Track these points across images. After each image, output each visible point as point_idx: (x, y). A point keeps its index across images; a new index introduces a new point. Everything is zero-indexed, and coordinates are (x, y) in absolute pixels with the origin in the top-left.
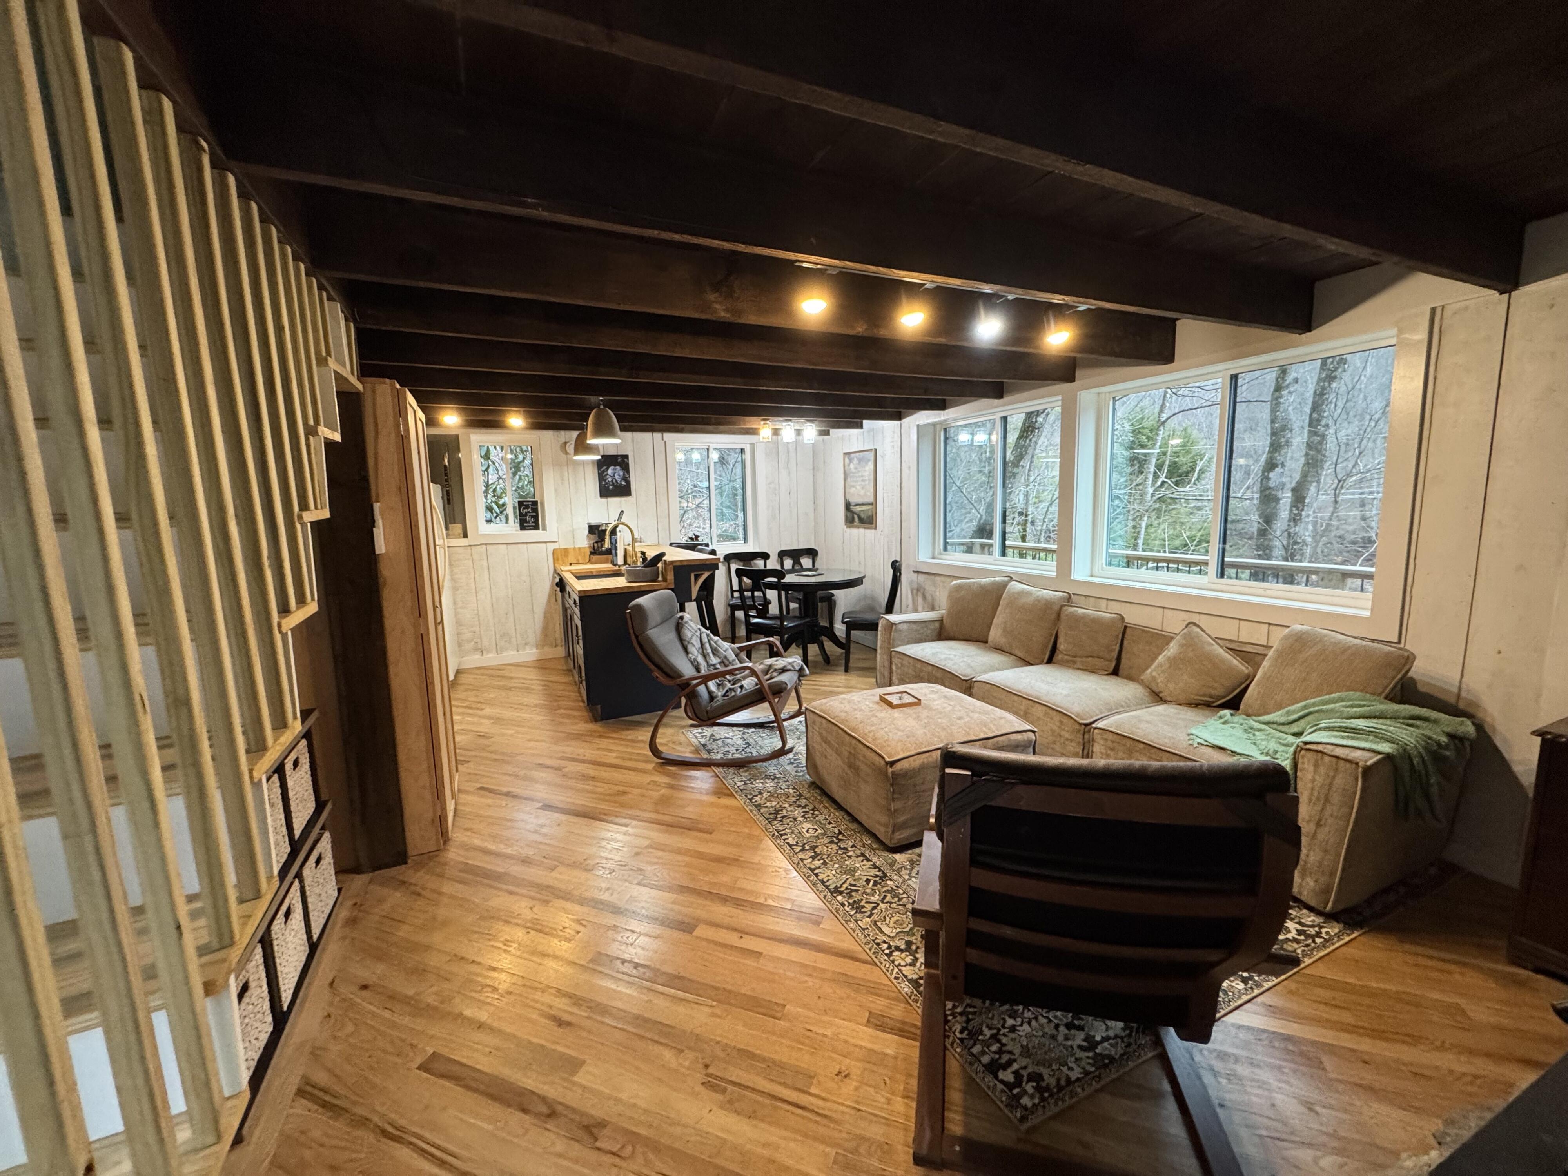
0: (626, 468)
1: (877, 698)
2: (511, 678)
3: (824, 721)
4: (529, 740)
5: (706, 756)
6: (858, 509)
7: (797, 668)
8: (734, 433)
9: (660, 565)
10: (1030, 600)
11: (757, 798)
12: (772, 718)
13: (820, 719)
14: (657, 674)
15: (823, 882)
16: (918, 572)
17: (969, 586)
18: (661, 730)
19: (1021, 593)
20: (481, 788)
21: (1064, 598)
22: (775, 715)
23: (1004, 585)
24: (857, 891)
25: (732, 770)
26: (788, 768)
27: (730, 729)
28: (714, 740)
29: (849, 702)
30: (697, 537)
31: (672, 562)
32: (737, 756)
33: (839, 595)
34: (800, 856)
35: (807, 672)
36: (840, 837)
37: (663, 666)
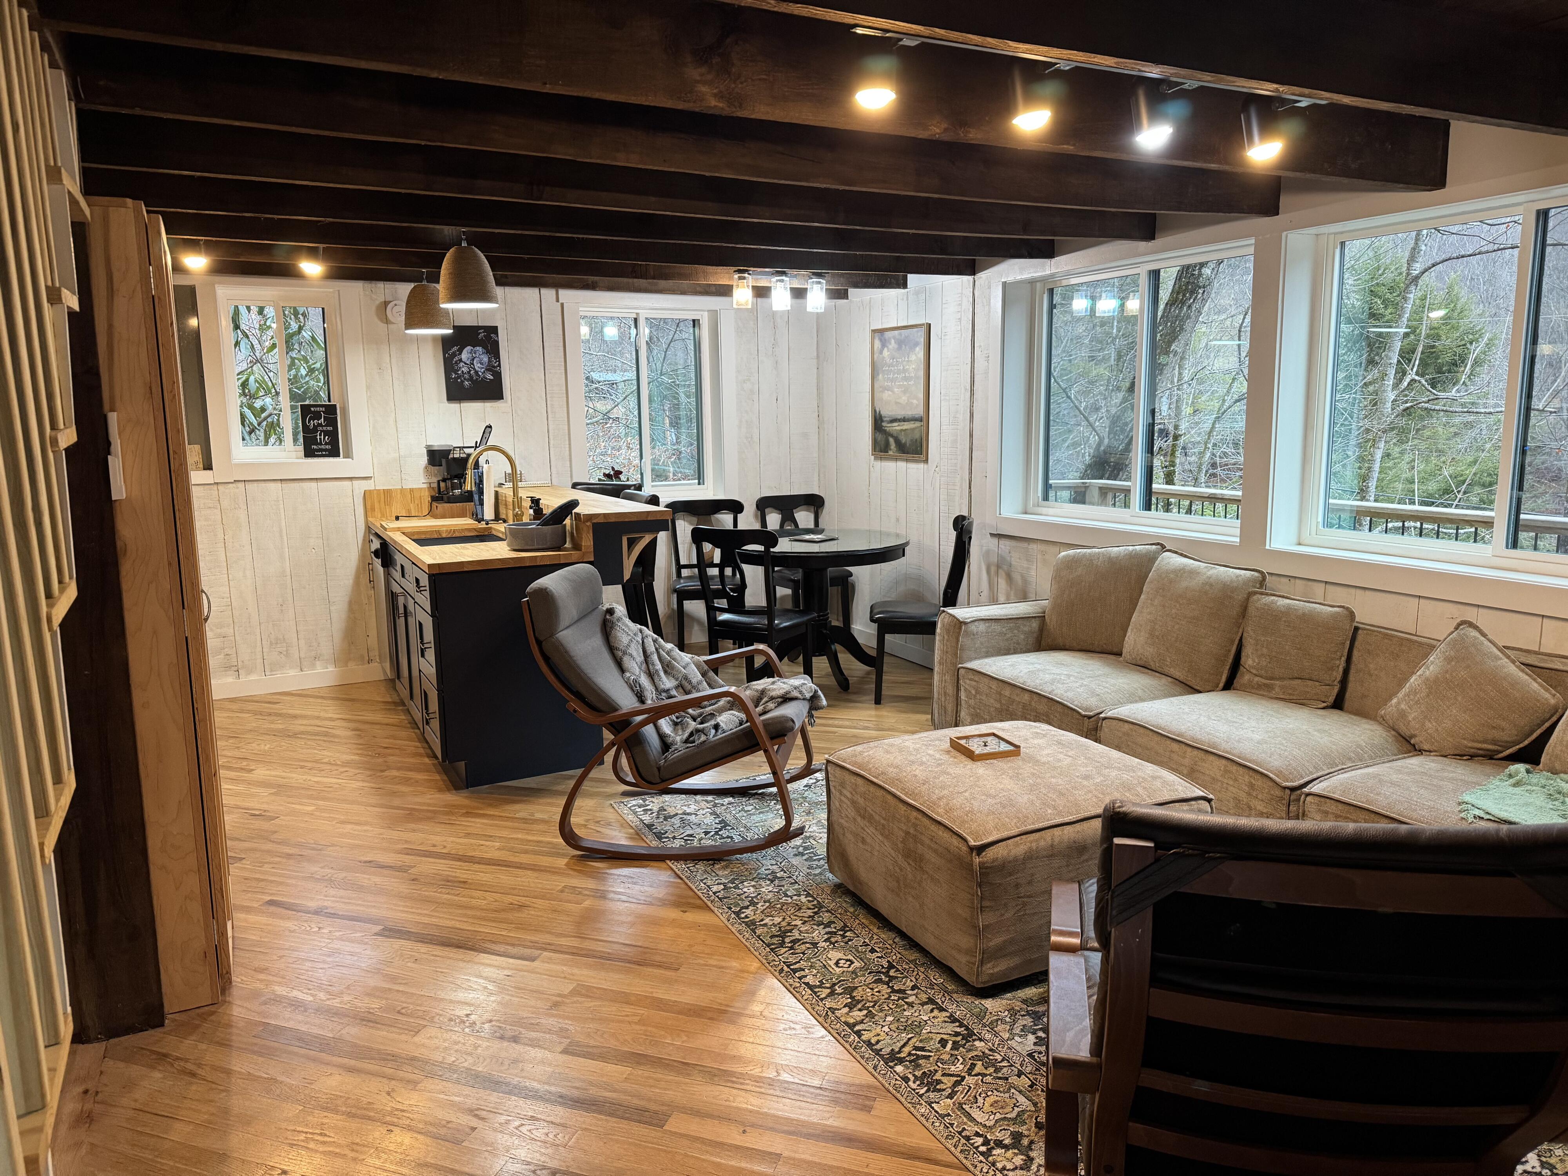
0: (493, 349)
1: (947, 745)
2: (295, 717)
3: (860, 781)
4: (343, 822)
5: (655, 843)
6: (896, 427)
7: (808, 695)
8: (683, 293)
9: (567, 521)
10: (1195, 583)
11: (748, 912)
12: (768, 778)
13: (853, 779)
14: (574, 705)
15: (869, 1044)
16: (1000, 536)
17: (1090, 559)
18: (578, 802)
19: (1181, 572)
20: (271, 903)
21: (1253, 580)
22: (774, 773)
23: (1151, 559)
24: (927, 1058)
25: (701, 866)
26: (795, 861)
27: (691, 799)
28: (666, 819)
29: (901, 750)
30: (618, 473)
31: (590, 517)
32: (707, 842)
33: (861, 574)
34: (829, 1003)
35: (824, 702)
36: (892, 973)
37: (584, 692)
